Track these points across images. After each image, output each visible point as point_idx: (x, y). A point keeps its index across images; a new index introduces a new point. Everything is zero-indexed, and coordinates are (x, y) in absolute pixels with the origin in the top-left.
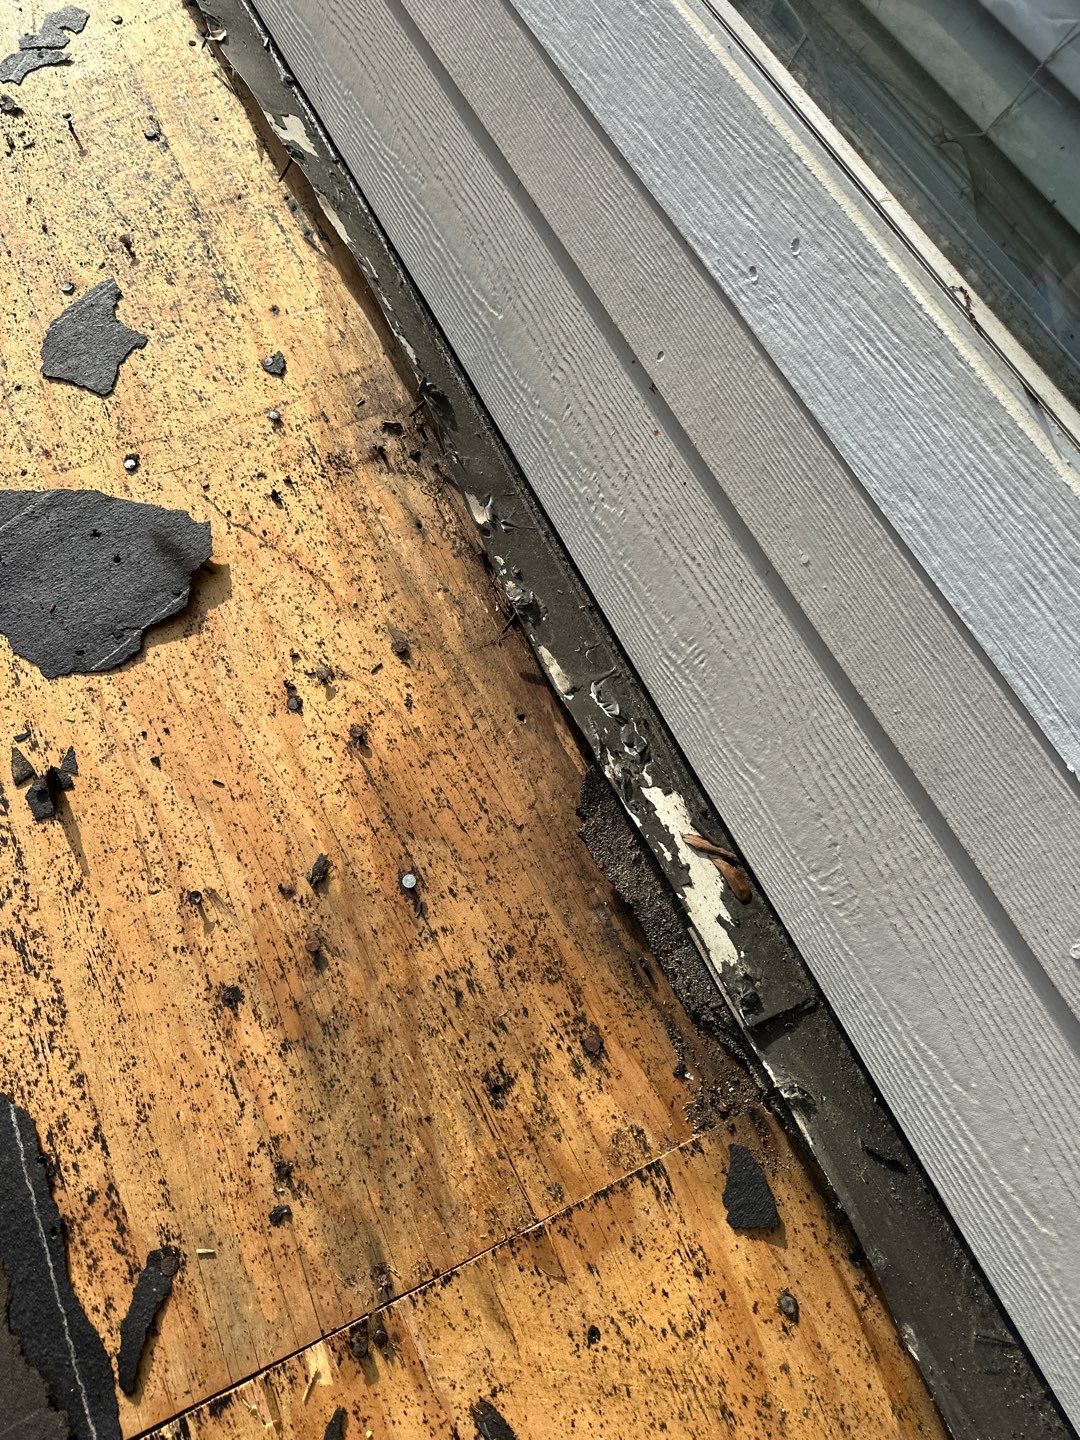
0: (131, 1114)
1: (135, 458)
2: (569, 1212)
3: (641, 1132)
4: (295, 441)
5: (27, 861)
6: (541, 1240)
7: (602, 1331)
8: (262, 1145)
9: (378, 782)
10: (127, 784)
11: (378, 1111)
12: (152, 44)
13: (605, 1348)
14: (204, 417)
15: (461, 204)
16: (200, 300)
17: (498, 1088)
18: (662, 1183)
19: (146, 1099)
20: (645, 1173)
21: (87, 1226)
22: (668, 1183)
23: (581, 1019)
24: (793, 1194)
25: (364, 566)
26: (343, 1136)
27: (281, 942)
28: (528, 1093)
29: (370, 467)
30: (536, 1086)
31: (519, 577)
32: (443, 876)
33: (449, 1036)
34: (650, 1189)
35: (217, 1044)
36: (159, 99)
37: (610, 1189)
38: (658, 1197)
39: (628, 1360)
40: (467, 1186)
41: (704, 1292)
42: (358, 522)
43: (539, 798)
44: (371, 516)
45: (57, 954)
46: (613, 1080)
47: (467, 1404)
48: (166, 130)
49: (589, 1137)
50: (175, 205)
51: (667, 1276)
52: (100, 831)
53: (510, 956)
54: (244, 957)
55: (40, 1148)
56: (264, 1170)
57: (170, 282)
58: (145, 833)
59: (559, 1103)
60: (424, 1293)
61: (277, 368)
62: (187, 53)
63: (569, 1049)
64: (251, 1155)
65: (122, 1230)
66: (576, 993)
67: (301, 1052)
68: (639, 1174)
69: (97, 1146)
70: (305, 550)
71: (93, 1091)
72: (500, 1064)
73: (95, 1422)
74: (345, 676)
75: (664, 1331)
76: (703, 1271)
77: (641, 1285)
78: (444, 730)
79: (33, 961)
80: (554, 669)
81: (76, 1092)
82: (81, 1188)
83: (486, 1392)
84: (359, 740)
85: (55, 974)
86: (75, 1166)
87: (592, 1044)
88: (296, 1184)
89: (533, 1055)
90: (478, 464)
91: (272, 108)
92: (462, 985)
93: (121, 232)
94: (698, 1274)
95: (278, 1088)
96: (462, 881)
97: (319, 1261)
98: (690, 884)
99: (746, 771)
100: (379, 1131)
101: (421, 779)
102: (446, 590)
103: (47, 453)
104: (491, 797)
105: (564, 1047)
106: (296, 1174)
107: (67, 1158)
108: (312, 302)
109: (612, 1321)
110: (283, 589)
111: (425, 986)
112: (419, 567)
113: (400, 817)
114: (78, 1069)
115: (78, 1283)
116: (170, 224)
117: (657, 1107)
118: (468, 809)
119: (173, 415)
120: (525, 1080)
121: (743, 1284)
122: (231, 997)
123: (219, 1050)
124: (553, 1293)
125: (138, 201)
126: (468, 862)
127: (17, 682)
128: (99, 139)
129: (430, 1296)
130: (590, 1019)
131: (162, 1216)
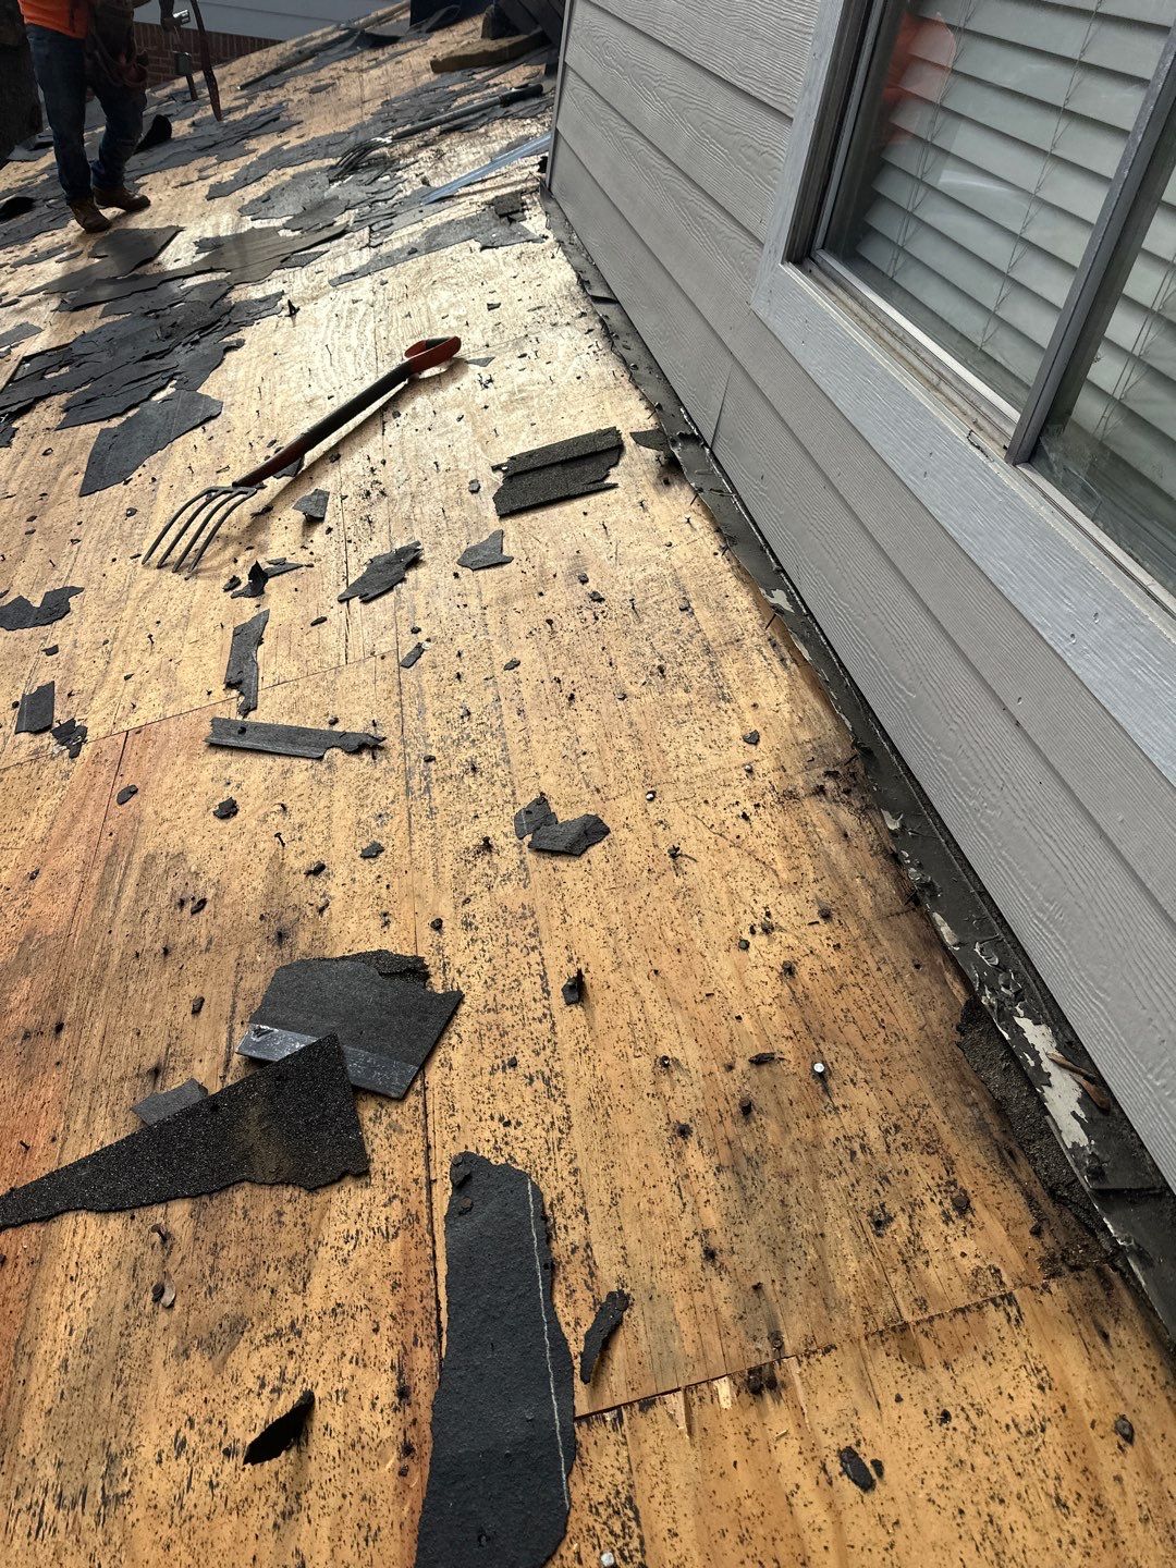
0: (607, 1200)
1: (654, 793)
2: (931, 1319)
3: (998, 1271)
4: (760, 783)
5: (557, 1029)
6: (906, 1333)
7: (953, 1415)
8: (696, 1234)
9: (801, 1001)
10: (627, 987)
11: (784, 1225)
12: (690, 556)
13: (955, 1429)
14: (699, 770)
15: (890, 629)
16: (706, 701)
17: (880, 1224)
18: (1013, 1312)
19: (618, 1191)
20: (999, 1301)
21: (568, 1268)
22: (1019, 1311)
23: (954, 1183)
24: (1133, 1340)
25: (802, 859)
26: (755, 1238)
27: (721, 1100)
28: (904, 1229)
29: (813, 798)
30: (910, 1225)
31: (920, 867)
32: (845, 1069)
33: (843, 1181)
34: (1002, 1314)
35: (671, 1161)
36: (691, 586)
37: (968, 1307)
38: (1009, 1320)
39: (974, 1442)
40: (850, 1287)
41: (1048, 1404)
42: (800, 832)
43: (928, 1023)
44: (810, 829)
45: (570, 1088)
46: (976, 1230)
47: (836, 1448)
48: (693, 605)
49: (952, 1268)
50: (695, 648)
51: (1014, 1383)
52: (606, 1015)
53: (897, 1132)
54: (694, 1106)
55: (544, 1212)
56: (696, 1251)
57: (686, 691)
58: (635, 1018)
59: (929, 1240)
60: (808, 1357)
61: (753, 739)
62: (712, 560)
63: (941, 1203)
64: (687, 1239)
65: (592, 1274)
66: (950, 1165)
67: (730, 1175)
68: (993, 1300)
69: (582, 1217)
70: (760, 849)
71: (583, 1179)
72: (883, 1206)
73: (557, 1400)
74: (781, 929)
75: (1007, 1426)
76: (1046, 1386)
77: (990, 1386)
78: (854, 970)
79: (554, 1091)
80: (945, 930)
81: (572, 1179)
82: (568, 1242)
83: (852, 1442)
84: (789, 970)
85: (567, 1101)
86: (565, 1227)
87: (961, 1202)
88: (718, 1264)
89: (910, 1204)
90: (893, 793)
91: (764, 586)
92: (856, 1147)
93: (657, 663)
94: (1041, 1388)
95: (711, 1197)
96: (861, 1074)
97: (730, 1322)
98: (1050, 1085)
99: (1097, 997)
100: (783, 1238)
101: (833, 1002)
102: (863, 877)
103: (598, 791)
104: (889, 1018)
105: (937, 1201)
106: (720, 1258)
107: (561, 1221)
108: (781, 700)
109: (963, 1409)
110: (742, 873)
111: (826, 1143)
112: (843, 862)
113: (816, 1025)
114: (574, 1165)
115: (559, 1305)
116: (691, 657)
117: (1012, 1253)
118: (870, 1026)
119: (680, 768)
120: (902, 1220)
121: (1082, 1403)
122: (684, 1131)
123: (672, 1165)
124: (913, 1378)
125: (671, 646)
126: (867, 1062)
127: (565, 922)
128: (650, 612)
129: (812, 1360)
130: (959, 1184)
131: (621, 1269)
